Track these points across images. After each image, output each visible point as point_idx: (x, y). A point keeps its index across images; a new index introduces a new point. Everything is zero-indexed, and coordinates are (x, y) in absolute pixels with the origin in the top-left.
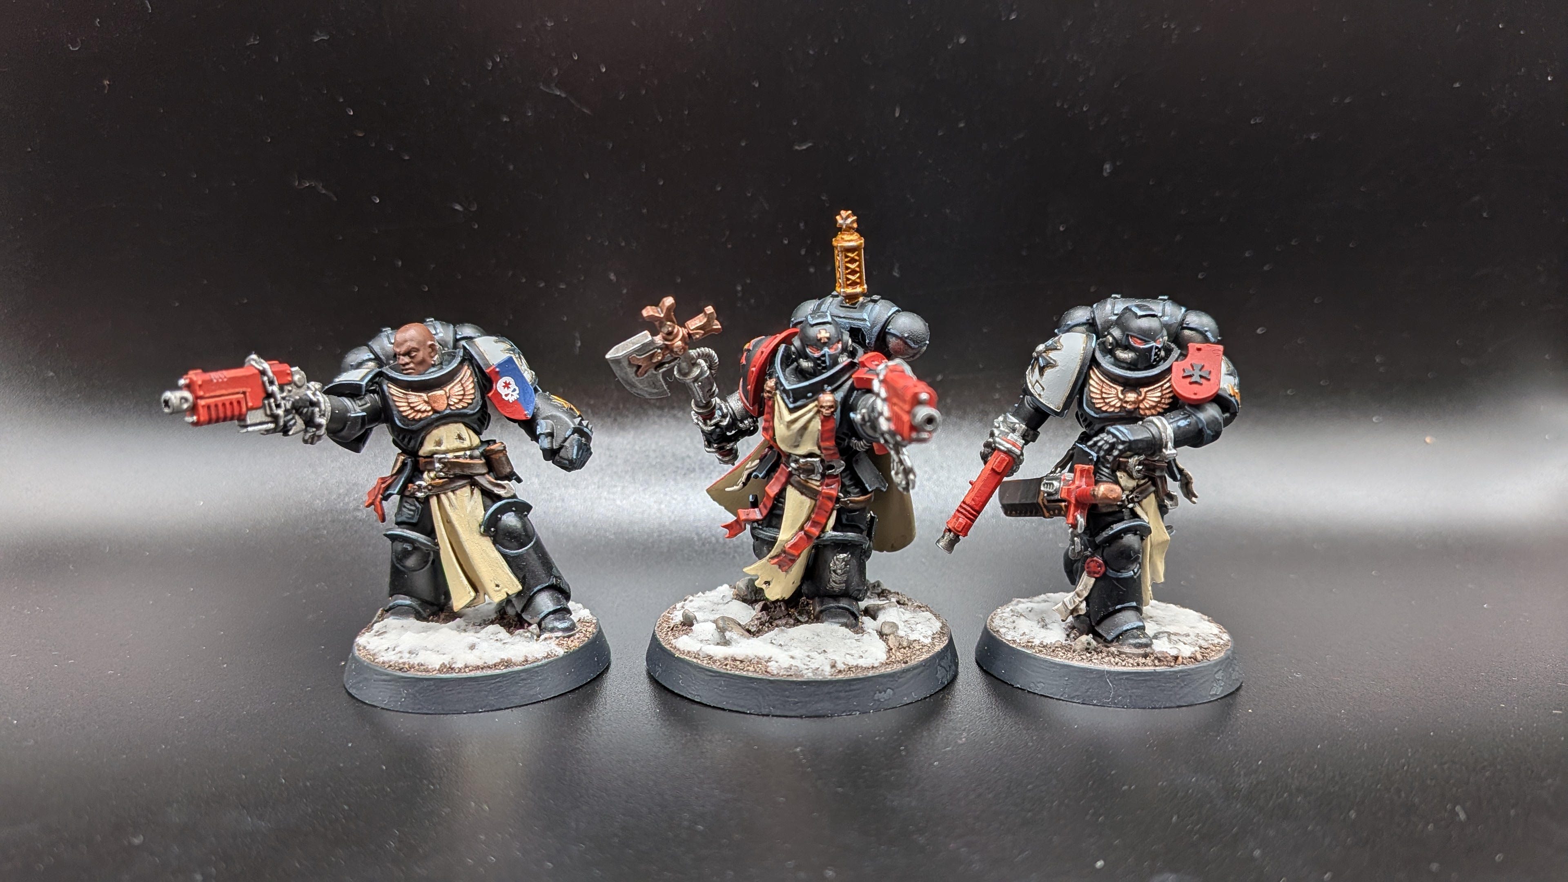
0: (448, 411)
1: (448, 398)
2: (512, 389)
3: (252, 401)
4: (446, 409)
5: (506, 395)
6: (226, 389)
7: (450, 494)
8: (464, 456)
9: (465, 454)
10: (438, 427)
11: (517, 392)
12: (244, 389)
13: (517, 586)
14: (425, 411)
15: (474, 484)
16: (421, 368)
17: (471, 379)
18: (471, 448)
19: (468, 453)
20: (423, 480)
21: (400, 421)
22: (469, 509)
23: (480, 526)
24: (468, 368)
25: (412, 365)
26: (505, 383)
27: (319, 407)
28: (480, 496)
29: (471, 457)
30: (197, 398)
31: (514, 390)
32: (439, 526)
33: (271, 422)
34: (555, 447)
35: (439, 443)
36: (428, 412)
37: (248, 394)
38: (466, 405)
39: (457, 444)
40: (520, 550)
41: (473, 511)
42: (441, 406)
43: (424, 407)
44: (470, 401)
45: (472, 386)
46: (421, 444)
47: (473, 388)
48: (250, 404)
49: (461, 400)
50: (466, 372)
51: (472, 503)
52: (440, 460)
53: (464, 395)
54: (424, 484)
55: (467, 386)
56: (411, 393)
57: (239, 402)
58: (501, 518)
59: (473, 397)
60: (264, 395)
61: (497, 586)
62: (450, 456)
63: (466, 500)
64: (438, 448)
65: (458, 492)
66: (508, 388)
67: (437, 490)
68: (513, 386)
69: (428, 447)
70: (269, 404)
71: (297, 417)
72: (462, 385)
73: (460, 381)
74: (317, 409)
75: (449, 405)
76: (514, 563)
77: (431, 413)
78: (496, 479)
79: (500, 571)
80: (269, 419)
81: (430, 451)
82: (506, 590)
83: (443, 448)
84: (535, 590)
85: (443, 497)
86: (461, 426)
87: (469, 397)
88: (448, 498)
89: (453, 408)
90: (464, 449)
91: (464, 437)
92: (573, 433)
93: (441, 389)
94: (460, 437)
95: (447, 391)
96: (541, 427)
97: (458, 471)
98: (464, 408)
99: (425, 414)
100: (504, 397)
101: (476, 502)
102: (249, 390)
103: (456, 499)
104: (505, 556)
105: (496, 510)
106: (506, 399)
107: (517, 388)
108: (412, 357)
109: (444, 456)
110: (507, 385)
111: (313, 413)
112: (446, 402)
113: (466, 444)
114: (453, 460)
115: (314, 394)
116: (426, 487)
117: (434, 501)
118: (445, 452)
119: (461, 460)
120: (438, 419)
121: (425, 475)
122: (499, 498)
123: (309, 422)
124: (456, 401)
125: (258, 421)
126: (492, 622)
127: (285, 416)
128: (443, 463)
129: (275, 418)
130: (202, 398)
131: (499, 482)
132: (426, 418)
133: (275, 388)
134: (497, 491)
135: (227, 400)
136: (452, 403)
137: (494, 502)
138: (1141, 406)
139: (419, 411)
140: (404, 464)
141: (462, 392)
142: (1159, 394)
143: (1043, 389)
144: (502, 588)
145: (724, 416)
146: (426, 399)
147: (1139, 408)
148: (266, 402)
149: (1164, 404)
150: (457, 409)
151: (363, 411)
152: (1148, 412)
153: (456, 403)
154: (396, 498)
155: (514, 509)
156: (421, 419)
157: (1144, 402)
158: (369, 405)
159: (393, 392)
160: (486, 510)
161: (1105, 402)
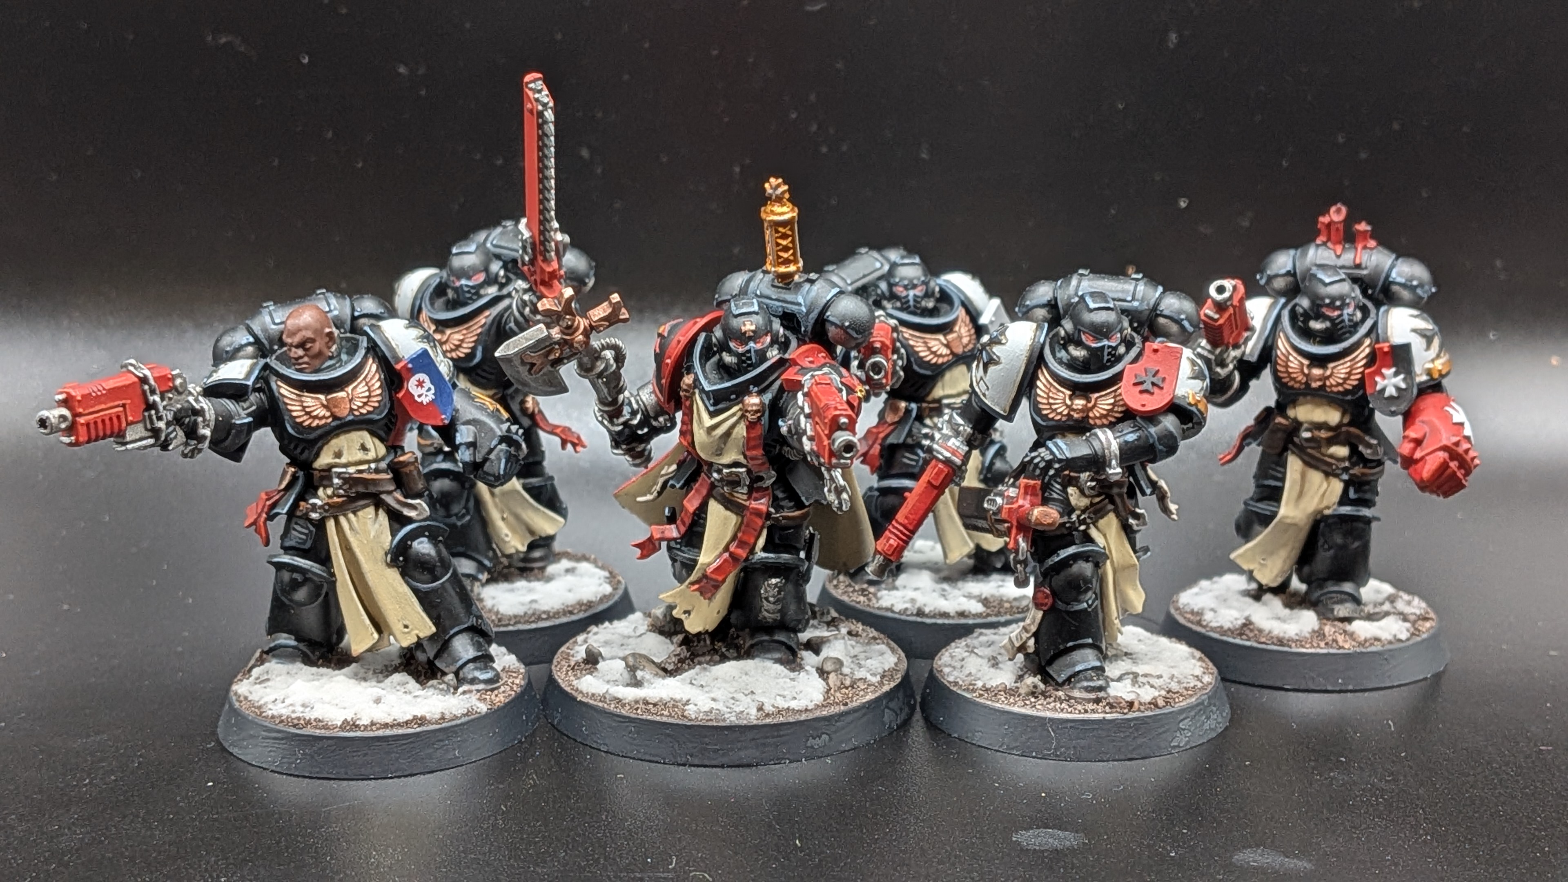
0: (351, 418)
1: (351, 401)
2: (426, 388)
3: (132, 416)
4: (348, 415)
5: (420, 396)
6: (105, 403)
7: (351, 516)
8: (369, 470)
9: (370, 468)
10: (338, 435)
11: (433, 391)
12: (124, 402)
13: (430, 628)
14: (324, 417)
15: (379, 504)
16: (317, 363)
17: (377, 376)
18: (377, 460)
19: (373, 466)
20: (318, 498)
21: (293, 428)
22: (372, 534)
23: (386, 554)
24: (374, 362)
25: (306, 359)
26: (419, 381)
27: (203, 416)
28: (387, 519)
29: (377, 471)
30: (75, 415)
31: (429, 390)
32: (336, 554)
33: (151, 437)
34: (478, 460)
35: (338, 455)
36: (327, 418)
37: (127, 406)
38: (371, 409)
39: (360, 456)
40: (434, 584)
41: (377, 536)
42: (343, 412)
43: (322, 412)
44: (376, 405)
45: (378, 384)
46: (317, 455)
47: (380, 387)
48: (130, 418)
49: (365, 404)
50: (372, 367)
51: (377, 526)
52: (339, 475)
53: (369, 397)
54: (318, 502)
55: (373, 385)
56: (306, 394)
57: (118, 417)
58: (411, 546)
59: (379, 398)
60: (144, 407)
61: (406, 627)
62: (352, 470)
63: (369, 522)
64: (337, 460)
65: (360, 513)
66: (422, 387)
67: (335, 510)
68: (428, 384)
69: (325, 459)
70: (150, 417)
71: (178, 428)
72: (367, 384)
73: (364, 379)
74: (200, 419)
75: (352, 410)
76: (426, 600)
77: (330, 420)
78: (406, 497)
79: (409, 609)
80: (149, 434)
81: (328, 464)
82: (417, 632)
83: (343, 460)
84: (452, 632)
85: (342, 519)
86: (366, 435)
87: (375, 399)
88: (348, 520)
89: (356, 413)
90: (368, 462)
91: (368, 447)
92: (500, 443)
93: (342, 390)
94: (364, 448)
95: (350, 392)
96: (461, 435)
97: (361, 489)
98: (369, 412)
99: (323, 422)
100: (416, 398)
101: (381, 525)
102: (129, 401)
103: (358, 521)
104: (416, 591)
105: (405, 535)
106: (419, 400)
107: (432, 387)
108: (305, 350)
109: (343, 470)
110: (420, 384)
111: (195, 423)
112: (348, 406)
113: (371, 455)
114: (355, 476)
115: (197, 400)
116: (321, 507)
117: (331, 525)
118: (346, 466)
119: (365, 475)
120: (338, 427)
121: (321, 492)
122: (409, 520)
123: (191, 433)
124: (361, 404)
125: (137, 437)
126: (396, 670)
127: (167, 428)
128: (343, 479)
129: (155, 432)
130: (80, 415)
131: (410, 501)
132: (326, 425)
133: (157, 398)
134: (407, 512)
135: (105, 415)
136: (355, 407)
137: (403, 525)
138: (1091, 415)
139: (316, 417)
140: (294, 478)
141: (367, 394)
142: (1112, 401)
143: (988, 389)
144: (412, 630)
145: (634, 413)
146: (325, 403)
147: (1088, 417)
148: (146, 414)
149: (1117, 412)
150: (361, 414)
151: (249, 415)
152: (1098, 422)
153: (359, 407)
154: (281, 520)
155: (427, 534)
156: (318, 427)
157: (1094, 411)
158: (254, 408)
159: (283, 391)
160: (393, 535)
161: (1051, 408)
